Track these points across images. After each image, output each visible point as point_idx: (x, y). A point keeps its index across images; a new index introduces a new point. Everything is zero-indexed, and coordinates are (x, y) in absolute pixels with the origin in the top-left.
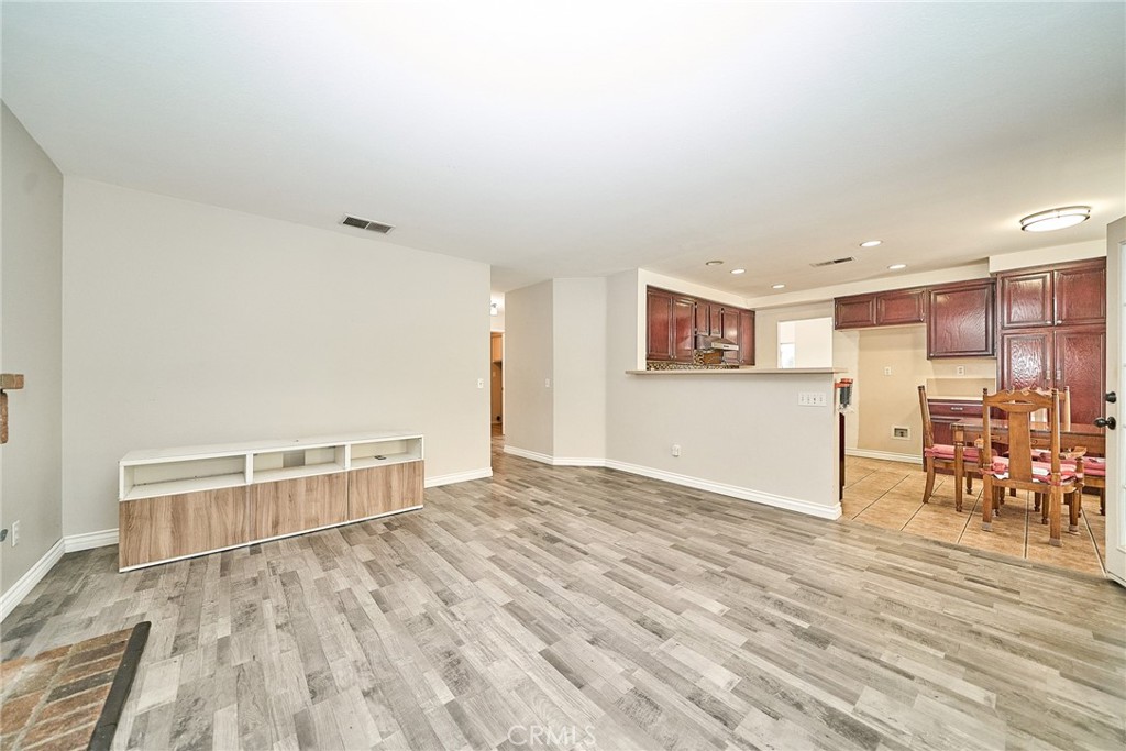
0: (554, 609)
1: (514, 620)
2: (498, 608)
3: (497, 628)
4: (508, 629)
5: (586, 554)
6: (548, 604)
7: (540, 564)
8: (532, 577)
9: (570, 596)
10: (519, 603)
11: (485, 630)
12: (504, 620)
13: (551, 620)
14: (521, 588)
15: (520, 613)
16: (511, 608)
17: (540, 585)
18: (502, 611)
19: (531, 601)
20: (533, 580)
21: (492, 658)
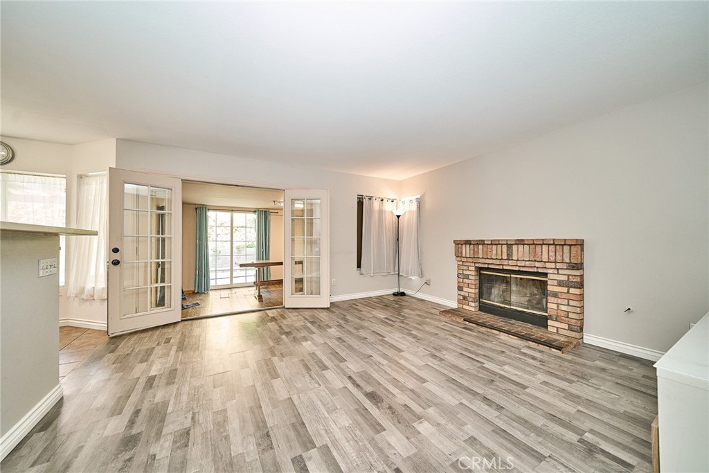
2: (406, 351)
3: (403, 344)
4: (399, 344)
5: (350, 378)
6: (382, 350)
7: (386, 372)
8: (391, 364)
9: (370, 352)
10: (396, 352)
11: (408, 344)
12: (401, 346)
13: (380, 345)
14: (397, 359)
16: (400, 350)
17: (385, 359)
18: (403, 349)
19: (390, 353)
20: (390, 362)
21: (402, 337)
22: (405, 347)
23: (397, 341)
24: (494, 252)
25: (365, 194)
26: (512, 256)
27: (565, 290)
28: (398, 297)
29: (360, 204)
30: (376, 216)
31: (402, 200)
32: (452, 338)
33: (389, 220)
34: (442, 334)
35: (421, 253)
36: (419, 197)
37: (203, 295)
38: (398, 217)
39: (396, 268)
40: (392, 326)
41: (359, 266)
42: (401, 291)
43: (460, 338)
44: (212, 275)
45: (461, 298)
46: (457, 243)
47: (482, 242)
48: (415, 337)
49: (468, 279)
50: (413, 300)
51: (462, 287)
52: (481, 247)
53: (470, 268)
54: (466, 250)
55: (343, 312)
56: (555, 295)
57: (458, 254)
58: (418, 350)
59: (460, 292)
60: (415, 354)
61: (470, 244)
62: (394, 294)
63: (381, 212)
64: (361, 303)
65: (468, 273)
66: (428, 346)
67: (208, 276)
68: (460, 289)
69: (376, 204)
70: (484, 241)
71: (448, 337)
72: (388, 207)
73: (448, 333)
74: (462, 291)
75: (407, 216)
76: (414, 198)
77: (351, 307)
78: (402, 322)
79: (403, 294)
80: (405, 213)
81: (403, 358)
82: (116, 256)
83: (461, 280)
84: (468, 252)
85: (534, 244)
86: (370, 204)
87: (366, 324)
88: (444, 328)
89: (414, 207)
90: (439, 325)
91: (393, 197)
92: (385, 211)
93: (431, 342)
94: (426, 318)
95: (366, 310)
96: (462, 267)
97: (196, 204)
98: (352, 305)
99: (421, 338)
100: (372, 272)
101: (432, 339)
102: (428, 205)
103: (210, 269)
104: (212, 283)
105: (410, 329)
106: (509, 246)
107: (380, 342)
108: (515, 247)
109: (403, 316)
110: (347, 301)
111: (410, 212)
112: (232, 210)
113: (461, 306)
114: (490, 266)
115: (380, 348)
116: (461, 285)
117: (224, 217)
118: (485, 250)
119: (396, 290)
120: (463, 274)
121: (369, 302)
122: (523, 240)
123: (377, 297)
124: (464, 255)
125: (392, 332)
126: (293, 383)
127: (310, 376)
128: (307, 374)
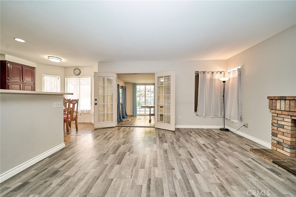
0: (183, 165)
1: (197, 167)
2: (201, 173)
3: (203, 167)
4: (200, 166)
6: (184, 167)
9: (175, 165)
10: (193, 172)
11: (207, 169)
12: (200, 169)
13: (186, 163)
14: (189, 177)
15: (194, 169)
16: (196, 171)
17: (181, 174)
18: (200, 172)
19: (188, 171)
20: (183, 178)
21: (205, 162)
22: (202, 170)
23: (200, 163)
25: (200, 71)
28: (222, 132)
29: (197, 77)
30: (208, 83)
31: (228, 71)
32: (250, 175)
33: (218, 85)
34: (242, 168)
35: (241, 105)
36: (240, 67)
37: (134, 117)
38: (224, 82)
39: (223, 113)
40: (204, 150)
41: (196, 110)
42: (226, 127)
43: (260, 178)
44: (138, 110)
45: (275, 142)
46: (272, 99)
48: (216, 164)
49: (283, 128)
50: (234, 136)
51: (277, 134)
54: (281, 105)
55: (180, 135)
57: (272, 108)
58: (211, 176)
59: (274, 137)
60: (206, 179)
62: (221, 129)
63: (212, 80)
64: (195, 132)
65: (282, 123)
66: (222, 175)
67: (136, 110)
68: (274, 134)
69: (208, 76)
71: (247, 173)
72: (217, 76)
73: (250, 169)
74: (277, 137)
75: (231, 81)
76: (236, 69)
77: (188, 133)
78: (214, 150)
79: (227, 130)
80: (229, 79)
81: (195, 179)
82: (96, 102)
83: (276, 128)
84: (283, 106)
86: (204, 76)
87: (187, 145)
88: (248, 164)
89: (236, 75)
90: (245, 159)
91: (221, 70)
92: (215, 79)
93: (227, 173)
94: (236, 151)
95: (195, 136)
96: (276, 118)
97: (132, 83)
98: (188, 132)
99: (221, 167)
100: (204, 115)
101: (231, 170)
102: (247, 72)
103: (137, 107)
104: (138, 113)
105: (216, 156)
107: (188, 161)
109: (217, 146)
110: (187, 129)
111: (233, 78)
112: (145, 84)
113: (275, 149)
115: (184, 164)
116: (276, 132)
117: (142, 87)
119: (222, 127)
120: (277, 123)
121: (199, 132)
123: (207, 130)
124: (278, 107)
125: (201, 155)
126: (122, 170)
127: (133, 169)
128: (132, 168)
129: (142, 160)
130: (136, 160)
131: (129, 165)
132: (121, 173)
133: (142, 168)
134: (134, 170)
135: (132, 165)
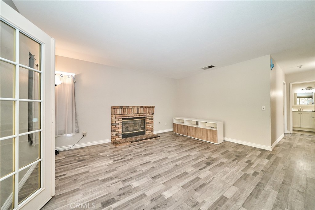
24: (132, 111)
26: (138, 112)
27: (150, 121)
45: (114, 135)
46: (113, 108)
47: (128, 107)
49: (119, 125)
52: (127, 109)
53: (119, 120)
54: (119, 111)
56: (148, 123)
57: (115, 113)
59: (113, 133)
61: (121, 108)
65: (118, 122)
68: (113, 131)
70: (129, 107)
74: (115, 132)
80: (62, 84)
83: (114, 126)
84: (120, 112)
85: (146, 108)
96: (115, 120)
106: (138, 108)
108: (139, 109)
114: (129, 117)
116: (114, 129)
118: (129, 110)
120: (115, 123)
122: (142, 106)
126: (221, 187)
127: (210, 182)
128: (210, 184)
129: (193, 184)
130: (199, 189)
131: (212, 188)
132: (223, 186)
133: (200, 178)
134: (208, 181)
135: (208, 186)
